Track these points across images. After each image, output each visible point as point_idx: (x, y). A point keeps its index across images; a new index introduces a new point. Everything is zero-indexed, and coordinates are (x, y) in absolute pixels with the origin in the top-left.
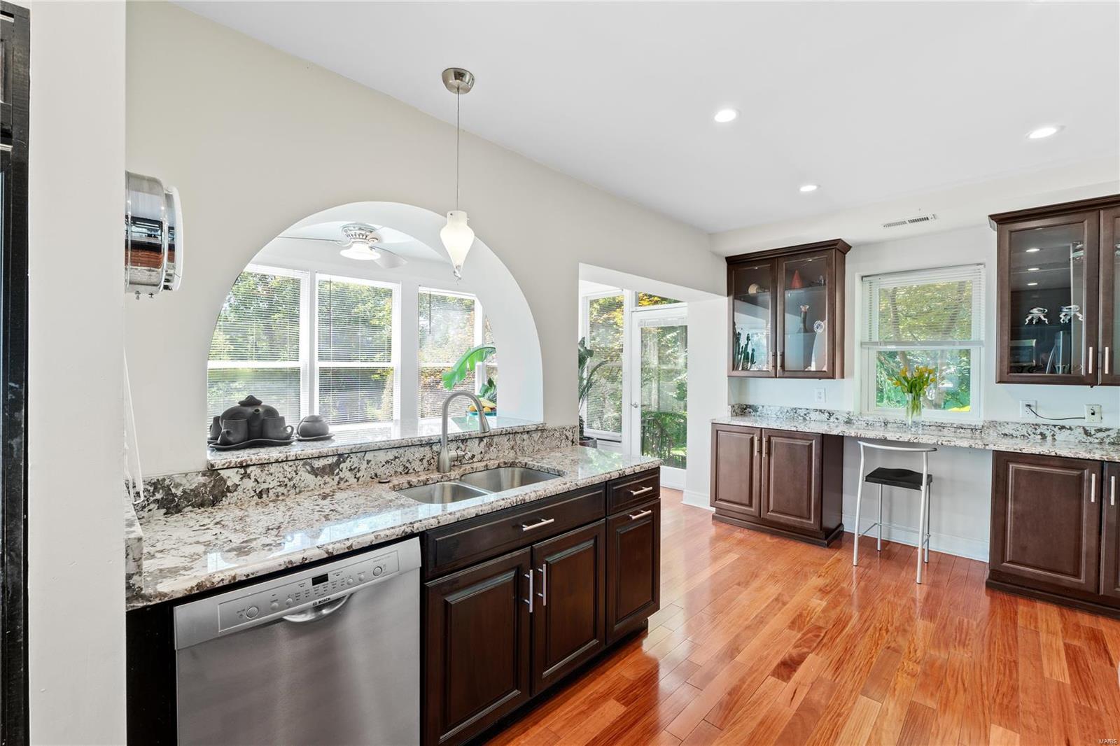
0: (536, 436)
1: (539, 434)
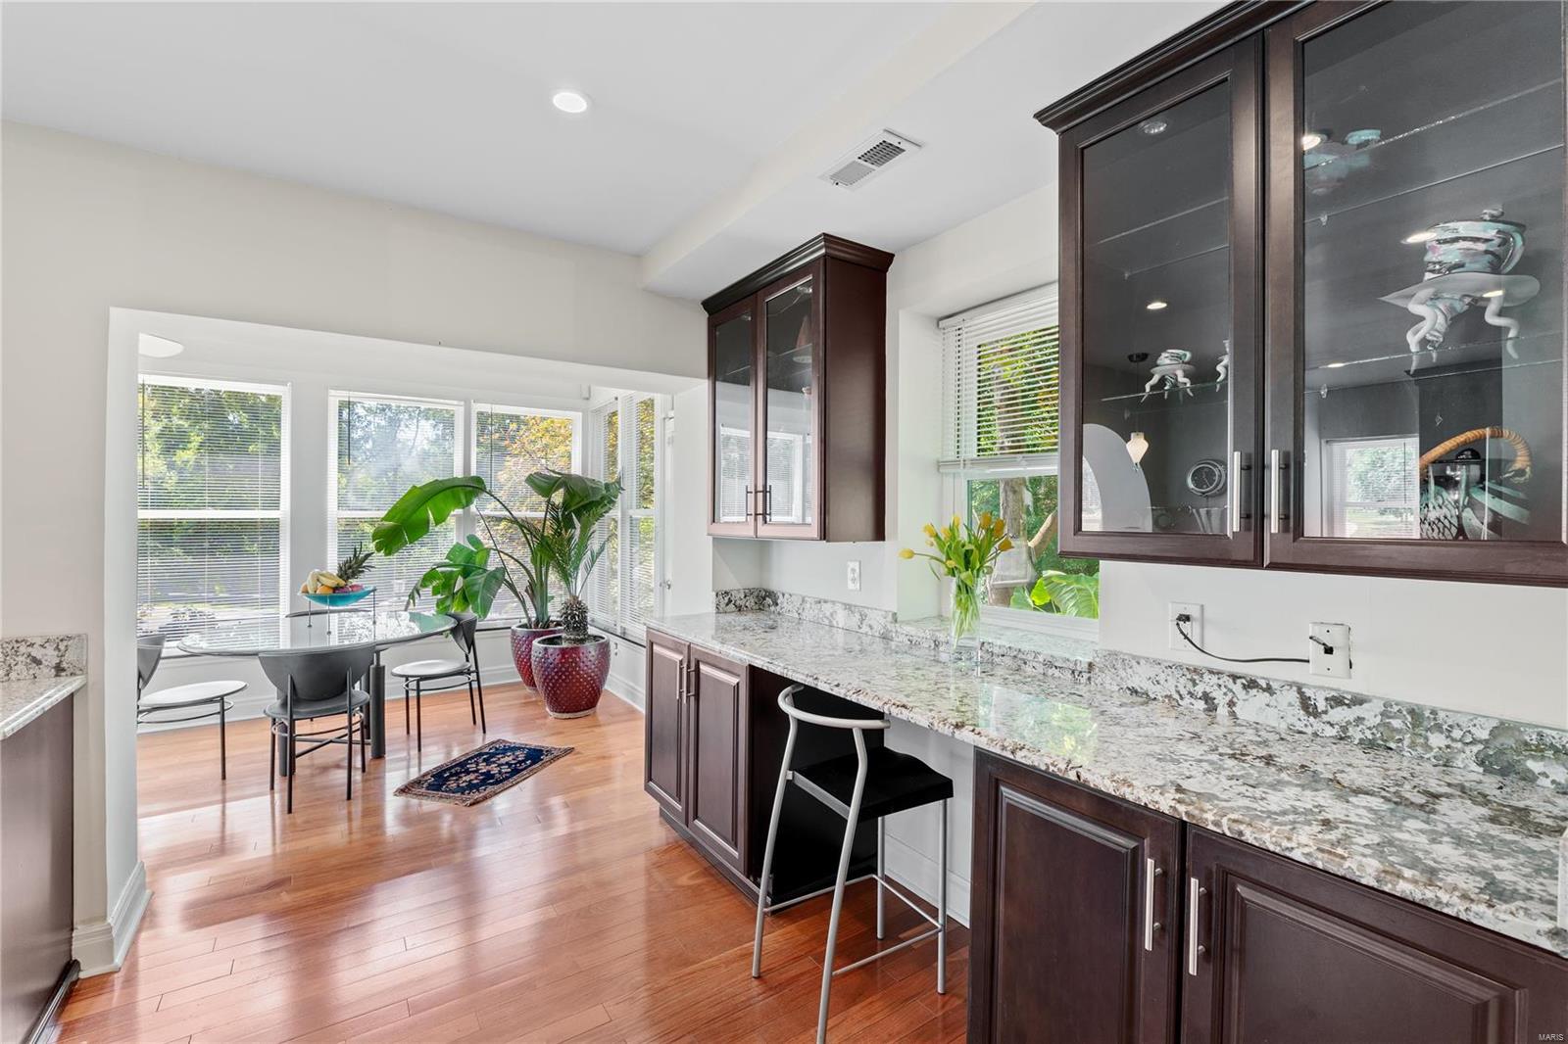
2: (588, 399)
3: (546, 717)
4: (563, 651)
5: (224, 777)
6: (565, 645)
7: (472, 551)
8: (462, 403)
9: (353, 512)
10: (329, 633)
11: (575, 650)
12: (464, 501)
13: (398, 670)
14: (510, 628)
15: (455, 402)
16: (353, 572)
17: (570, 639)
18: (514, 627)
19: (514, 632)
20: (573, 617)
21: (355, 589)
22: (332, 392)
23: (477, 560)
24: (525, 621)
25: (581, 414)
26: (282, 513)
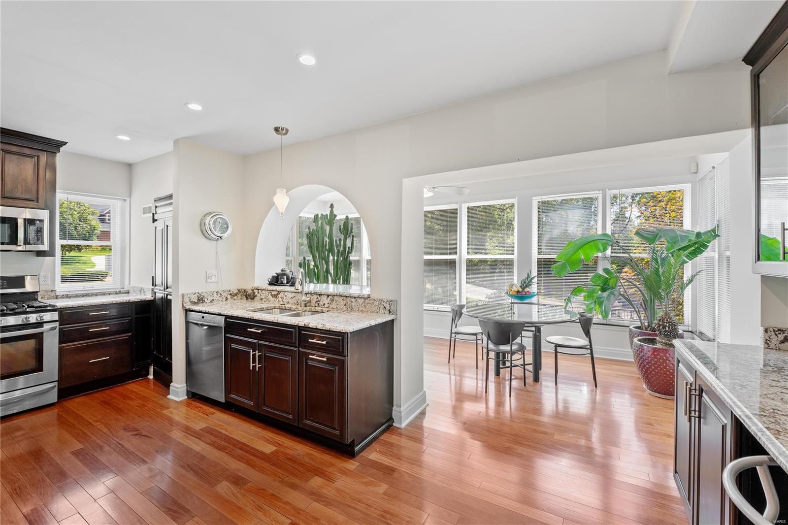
0: (361, 301)
1: (363, 300)
2: (696, 173)
3: (644, 391)
4: (655, 350)
5: (477, 368)
6: (658, 346)
7: (607, 278)
8: (601, 192)
9: (545, 255)
10: (514, 313)
11: (665, 351)
12: (602, 248)
13: (549, 339)
14: (629, 327)
15: (597, 192)
16: (526, 285)
17: (662, 342)
18: (631, 327)
19: (630, 329)
20: (664, 327)
21: (527, 293)
22: (534, 198)
23: (611, 283)
24: (639, 324)
25: (690, 184)
26: (514, 257)
